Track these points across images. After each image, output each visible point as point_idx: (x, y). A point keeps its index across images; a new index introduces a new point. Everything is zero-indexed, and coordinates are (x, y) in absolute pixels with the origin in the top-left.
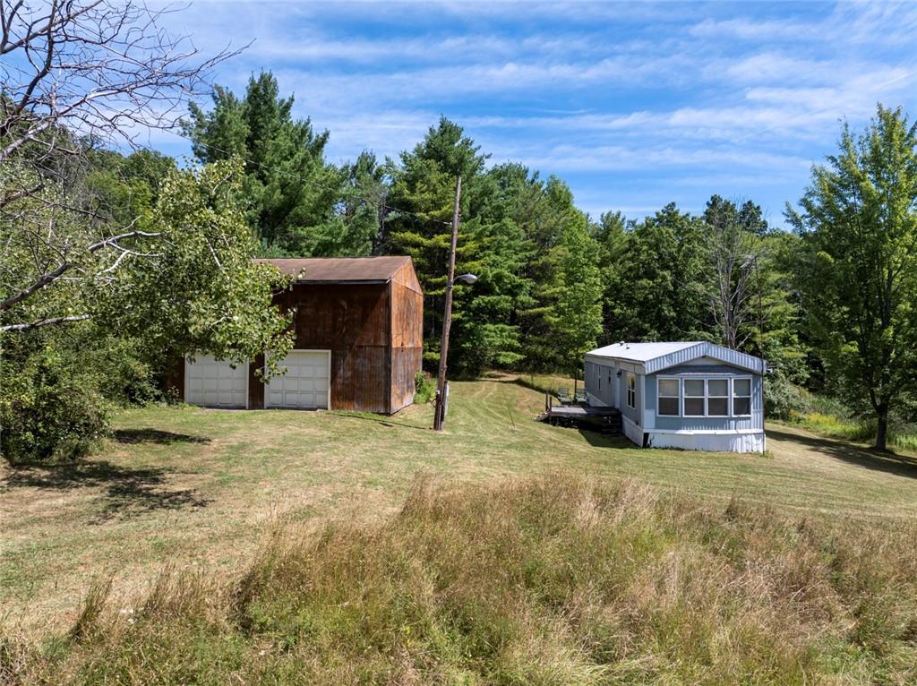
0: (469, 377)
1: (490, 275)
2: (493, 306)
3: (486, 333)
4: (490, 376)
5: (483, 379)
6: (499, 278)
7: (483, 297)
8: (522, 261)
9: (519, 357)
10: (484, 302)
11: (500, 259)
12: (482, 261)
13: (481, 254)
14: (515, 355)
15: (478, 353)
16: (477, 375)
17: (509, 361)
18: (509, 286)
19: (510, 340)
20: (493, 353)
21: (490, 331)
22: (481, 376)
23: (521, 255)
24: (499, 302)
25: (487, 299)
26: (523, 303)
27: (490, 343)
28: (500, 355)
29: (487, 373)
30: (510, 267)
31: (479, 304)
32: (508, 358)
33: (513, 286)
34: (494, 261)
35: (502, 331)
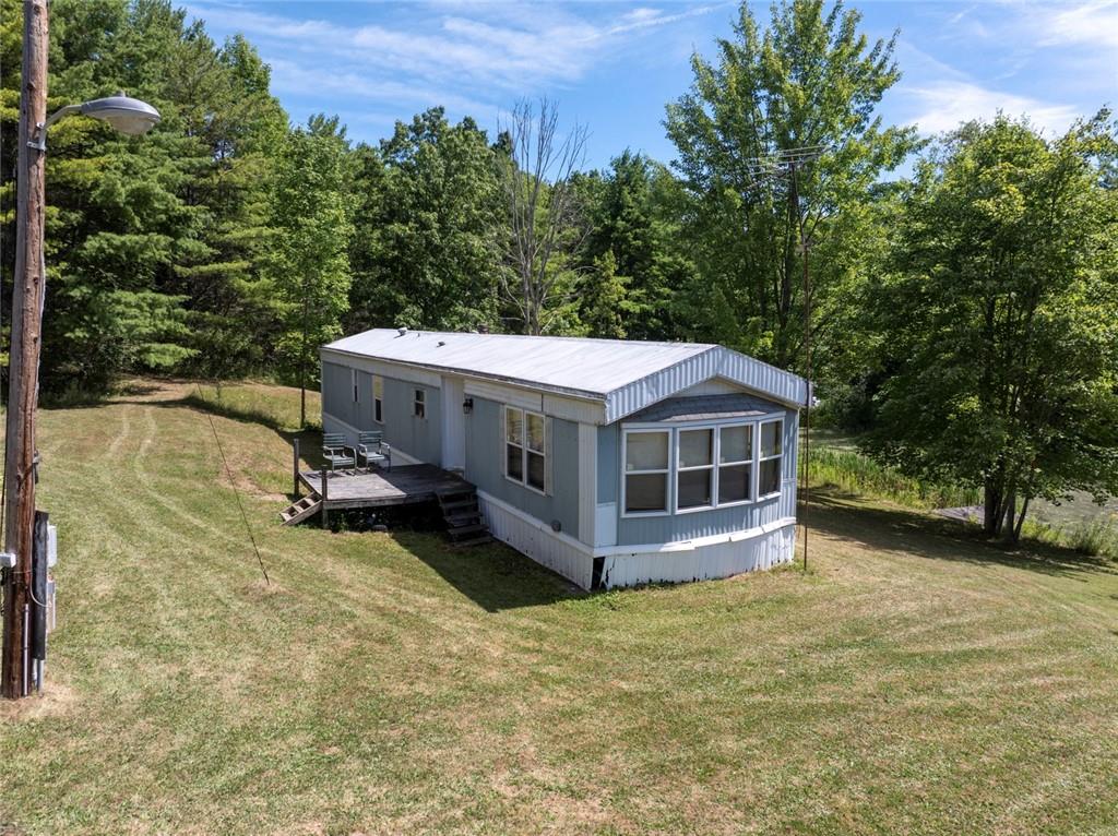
0: (86, 396)
1: (122, 190)
2: (131, 254)
3: (119, 308)
4: (129, 391)
5: (117, 398)
6: (141, 199)
7: (109, 235)
8: (186, 172)
9: (185, 352)
10: (110, 245)
11: (141, 163)
12: (103, 160)
13: (98, 148)
14: (179, 349)
15: (102, 348)
16: (103, 391)
17: (168, 361)
18: (163, 217)
19: (167, 322)
20: (135, 349)
21: (128, 305)
22: (113, 392)
23: (183, 162)
24: (145, 247)
25: (117, 239)
26: (188, 252)
27: (131, 329)
28: (148, 350)
29: (123, 384)
30: (161, 179)
31: (101, 250)
32: (167, 355)
33: (170, 219)
34: (128, 165)
35: (153, 305)
